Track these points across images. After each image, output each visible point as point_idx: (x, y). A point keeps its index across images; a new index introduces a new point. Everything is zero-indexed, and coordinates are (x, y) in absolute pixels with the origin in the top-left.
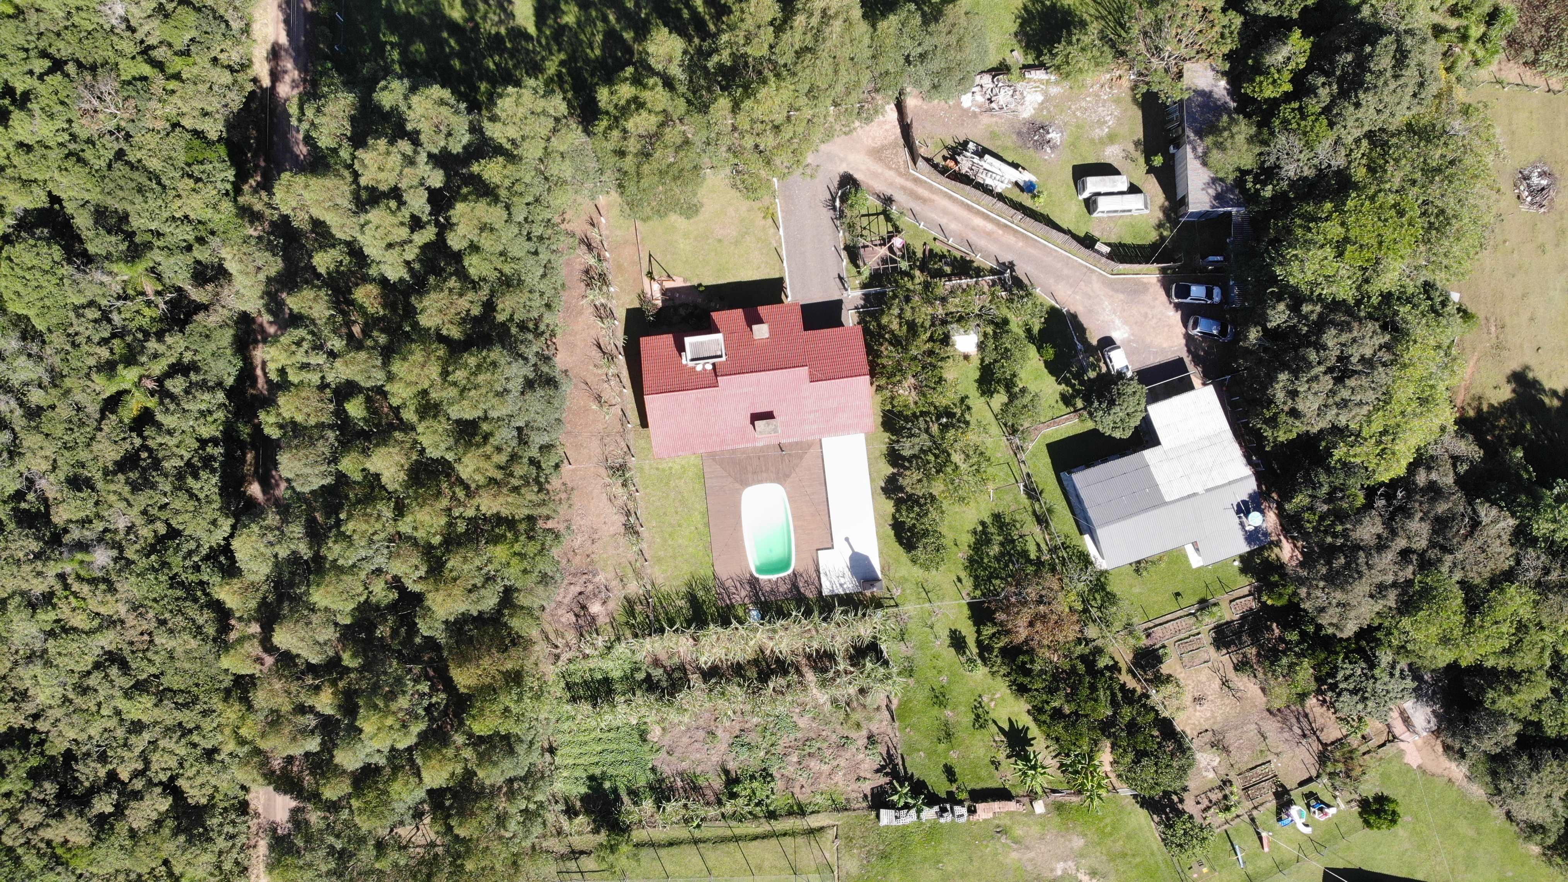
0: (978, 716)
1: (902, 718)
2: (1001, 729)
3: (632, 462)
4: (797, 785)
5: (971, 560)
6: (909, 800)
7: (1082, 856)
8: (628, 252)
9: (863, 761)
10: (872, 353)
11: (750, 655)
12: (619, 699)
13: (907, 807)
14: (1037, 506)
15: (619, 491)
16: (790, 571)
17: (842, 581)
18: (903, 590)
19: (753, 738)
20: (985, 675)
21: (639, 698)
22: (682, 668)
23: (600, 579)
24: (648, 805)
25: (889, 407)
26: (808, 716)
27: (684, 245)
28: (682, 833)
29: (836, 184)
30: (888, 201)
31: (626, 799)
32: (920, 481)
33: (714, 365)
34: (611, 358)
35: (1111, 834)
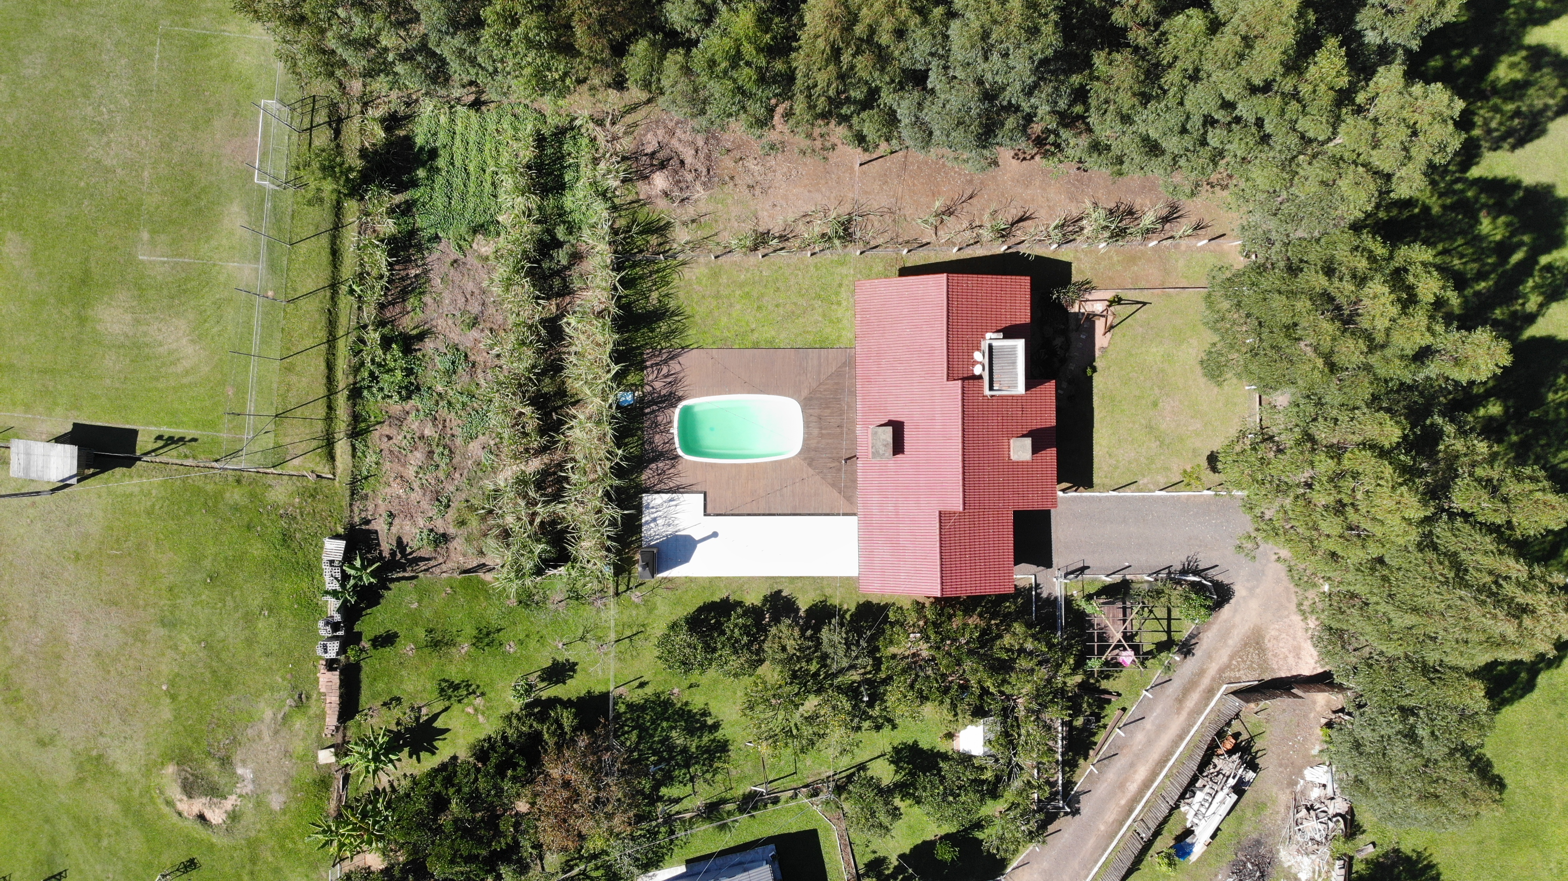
0: (457, 687)
1: (466, 585)
2: (436, 716)
3: (854, 251)
4: (392, 432)
5: (667, 704)
6: (352, 582)
7: (259, 804)
8: (1154, 274)
9: (415, 524)
10: (970, 604)
11: (575, 385)
12: (534, 201)
13: (345, 577)
14: (730, 807)
15: (818, 228)
16: (680, 452)
17: (660, 522)
18: (637, 606)
19: (462, 379)
20: (511, 705)
21: (529, 228)
22: (566, 291)
23: (699, 192)
24: (388, 227)
25: (892, 617)
26: (483, 455)
27: (1154, 353)
28: (348, 268)
29: (1219, 578)
30: (1187, 649)
31: (398, 198)
32: (784, 649)
33: (980, 377)
34: (1003, 234)
35: (282, 847)
